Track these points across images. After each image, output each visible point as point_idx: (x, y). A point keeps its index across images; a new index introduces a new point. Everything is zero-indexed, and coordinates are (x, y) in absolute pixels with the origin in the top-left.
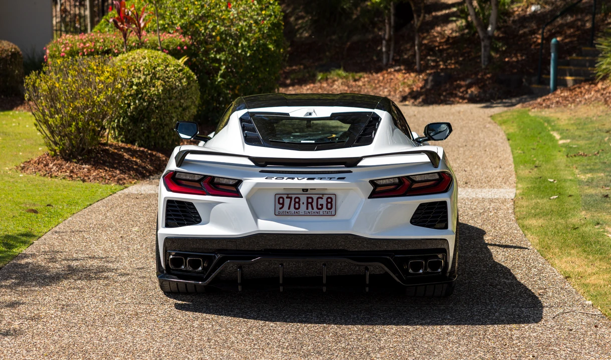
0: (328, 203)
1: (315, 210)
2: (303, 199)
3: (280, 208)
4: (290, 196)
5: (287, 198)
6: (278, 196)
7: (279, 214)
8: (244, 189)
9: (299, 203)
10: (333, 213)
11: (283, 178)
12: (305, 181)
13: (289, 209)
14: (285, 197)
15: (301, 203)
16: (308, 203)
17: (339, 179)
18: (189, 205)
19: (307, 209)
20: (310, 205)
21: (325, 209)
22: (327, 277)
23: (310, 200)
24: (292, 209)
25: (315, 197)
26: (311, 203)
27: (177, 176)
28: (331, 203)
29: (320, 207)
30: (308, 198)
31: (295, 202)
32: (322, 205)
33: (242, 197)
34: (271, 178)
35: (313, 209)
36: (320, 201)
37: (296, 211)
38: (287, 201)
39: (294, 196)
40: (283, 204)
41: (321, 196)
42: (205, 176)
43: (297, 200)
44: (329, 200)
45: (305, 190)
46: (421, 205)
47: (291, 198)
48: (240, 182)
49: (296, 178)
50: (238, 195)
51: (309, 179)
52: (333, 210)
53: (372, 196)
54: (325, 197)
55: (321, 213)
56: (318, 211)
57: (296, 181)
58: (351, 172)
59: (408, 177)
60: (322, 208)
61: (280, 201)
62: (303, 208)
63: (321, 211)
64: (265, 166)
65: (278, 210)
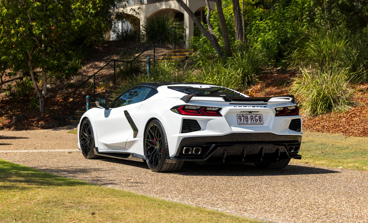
0: (259, 118)
1: (255, 122)
2: (249, 117)
3: (240, 121)
4: (243, 115)
5: (242, 116)
6: (238, 116)
7: (240, 125)
8: (223, 112)
9: (247, 118)
10: (262, 123)
11: (242, 107)
12: (251, 108)
13: (244, 121)
14: (241, 115)
15: (248, 119)
16: (251, 119)
17: (264, 107)
19: (251, 121)
20: (252, 119)
21: (258, 121)
23: (252, 117)
24: (245, 122)
25: (254, 116)
26: (253, 119)
27: (186, 107)
28: (261, 118)
29: (256, 120)
30: (251, 116)
31: (246, 118)
32: (257, 119)
33: (222, 116)
34: (236, 107)
35: (254, 121)
36: (257, 118)
37: (247, 122)
38: (242, 118)
39: (245, 116)
40: (241, 119)
41: (256, 115)
42: (202, 107)
43: (247, 117)
44: (260, 117)
45: (250, 112)
46: (293, 120)
47: (244, 116)
48: (220, 109)
49: (247, 107)
51: (253, 107)
52: (262, 122)
53: (277, 115)
54: (258, 116)
55: (257, 123)
56: (256, 122)
57: (247, 108)
58: (267, 104)
59: (286, 107)
60: (257, 121)
61: (239, 118)
62: (249, 121)
63: (257, 122)
64: (231, 101)
65: (239, 122)
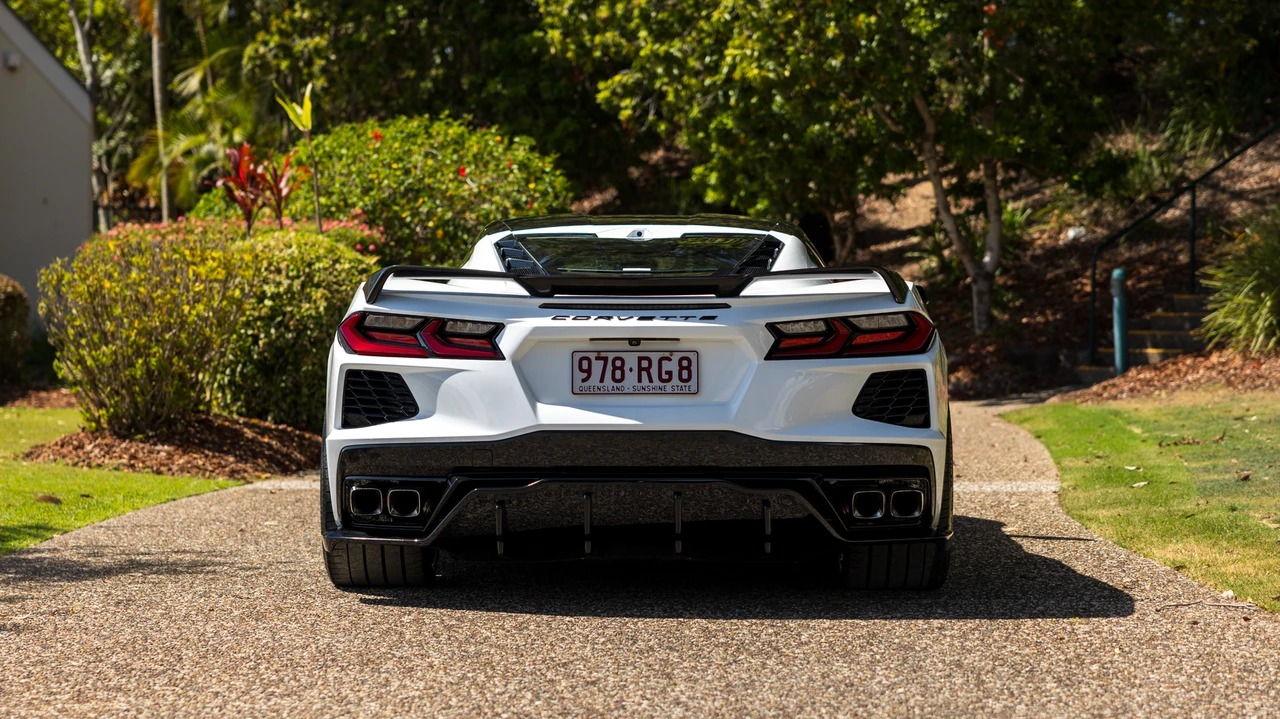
0: (681, 368)
1: (656, 382)
2: (631, 361)
3: (584, 380)
4: (603, 354)
5: (597, 358)
6: (578, 356)
7: (581, 392)
8: (507, 342)
9: (622, 368)
10: (694, 389)
11: (589, 318)
12: (634, 322)
13: (602, 380)
14: (592, 356)
15: (626, 368)
16: (641, 369)
17: (704, 318)
18: (395, 379)
19: (640, 381)
20: (644, 374)
21: (675, 380)
22: (684, 524)
23: (645, 364)
24: (608, 382)
25: (655, 358)
26: (648, 370)
27: (369, 321)
28: (688, 368)
29: (665, 377)
30: (640, 359)
31: (615, 368)
32: (669, 373)
33: (504, 358)
34: (564, 317)
35: (651, 381)
36: (666, 366)
37: (616, 385)
38: (597, 366)
39: (611, 356)
40: (589, 372)
41: (667, 354)
42: (426, 320)
43: (618, 363)
44: (685, 363)
45: (635, 342)
46: (874, 377)
47: (605, 359)
48: (499, 328)
49: (615, 318)
50: (496, 354)
51: (641, 319)
52: (693, 382)
53: (773, 354)
54: (676, 358)
55: (669, 390)
56: (662, 384)
57: (615, 322)
58: (727, 306)
59: (844, 319)
60: (669, 380)
61: (582, 365)
62: (631, 379)
63: (669, 385)
64: (550, 295)
65: (578, 383)
